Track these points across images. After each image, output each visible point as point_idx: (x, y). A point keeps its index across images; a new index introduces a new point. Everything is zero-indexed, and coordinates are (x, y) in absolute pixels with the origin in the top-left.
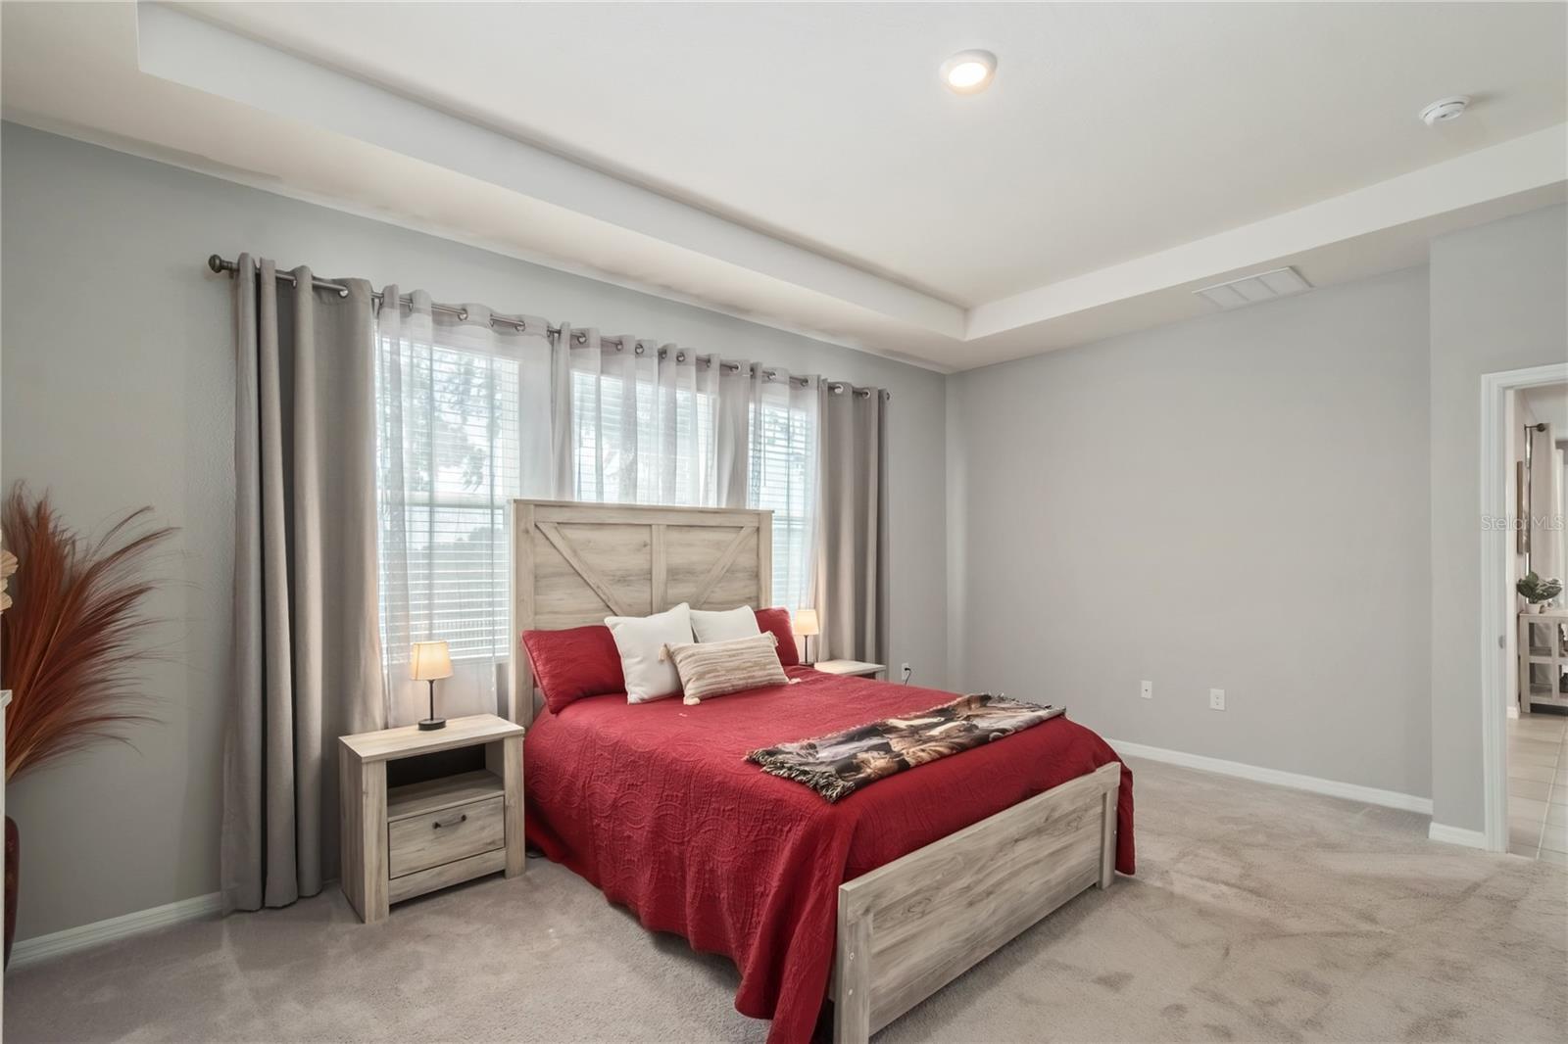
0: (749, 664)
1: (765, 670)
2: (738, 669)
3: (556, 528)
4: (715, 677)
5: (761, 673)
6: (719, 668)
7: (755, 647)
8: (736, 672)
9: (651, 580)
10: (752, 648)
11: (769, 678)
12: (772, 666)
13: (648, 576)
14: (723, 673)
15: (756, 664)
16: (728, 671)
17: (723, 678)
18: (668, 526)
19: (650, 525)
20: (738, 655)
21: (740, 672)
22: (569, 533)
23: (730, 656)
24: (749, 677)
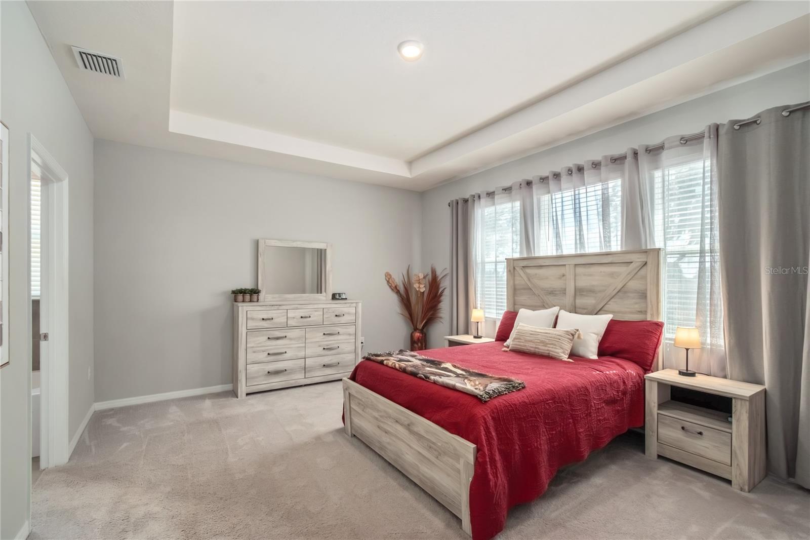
0: (538, 341)
1: (546, 346)
2: (531, 341)
3: (522, 269)
4: (519, 342)
5: (543, 348)
6: (522, 338)
7: (549, 334)
8: (530, 343)
9: (565, 294)
10: (546, 333)
11: (548, 352)
12: (552, 346)
13: (564, 291)
14: (523, 341)
15: (542, 342)
16: (526, 341)
17: (522, 344)
18: (575, 265)
19: (565, 265)
20: (535, 335)
21: (532, 343)
22: (528, 271)
23: (531, 334)
24: (536, 348)
